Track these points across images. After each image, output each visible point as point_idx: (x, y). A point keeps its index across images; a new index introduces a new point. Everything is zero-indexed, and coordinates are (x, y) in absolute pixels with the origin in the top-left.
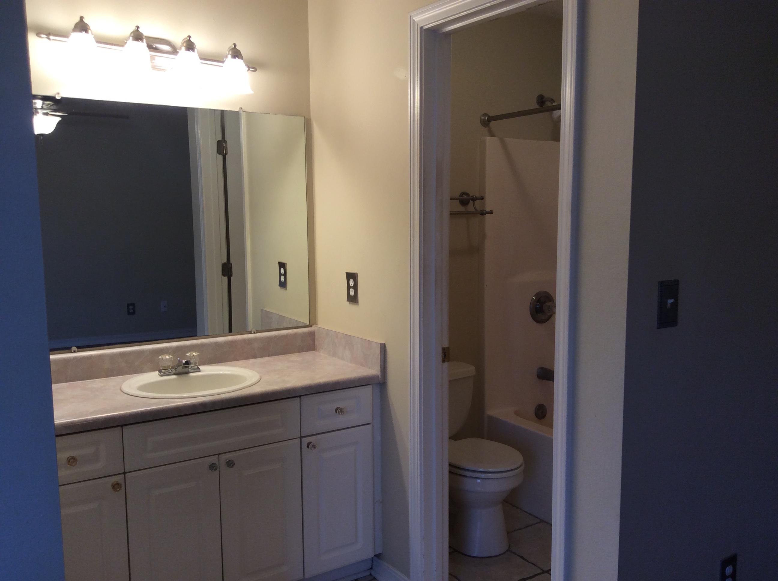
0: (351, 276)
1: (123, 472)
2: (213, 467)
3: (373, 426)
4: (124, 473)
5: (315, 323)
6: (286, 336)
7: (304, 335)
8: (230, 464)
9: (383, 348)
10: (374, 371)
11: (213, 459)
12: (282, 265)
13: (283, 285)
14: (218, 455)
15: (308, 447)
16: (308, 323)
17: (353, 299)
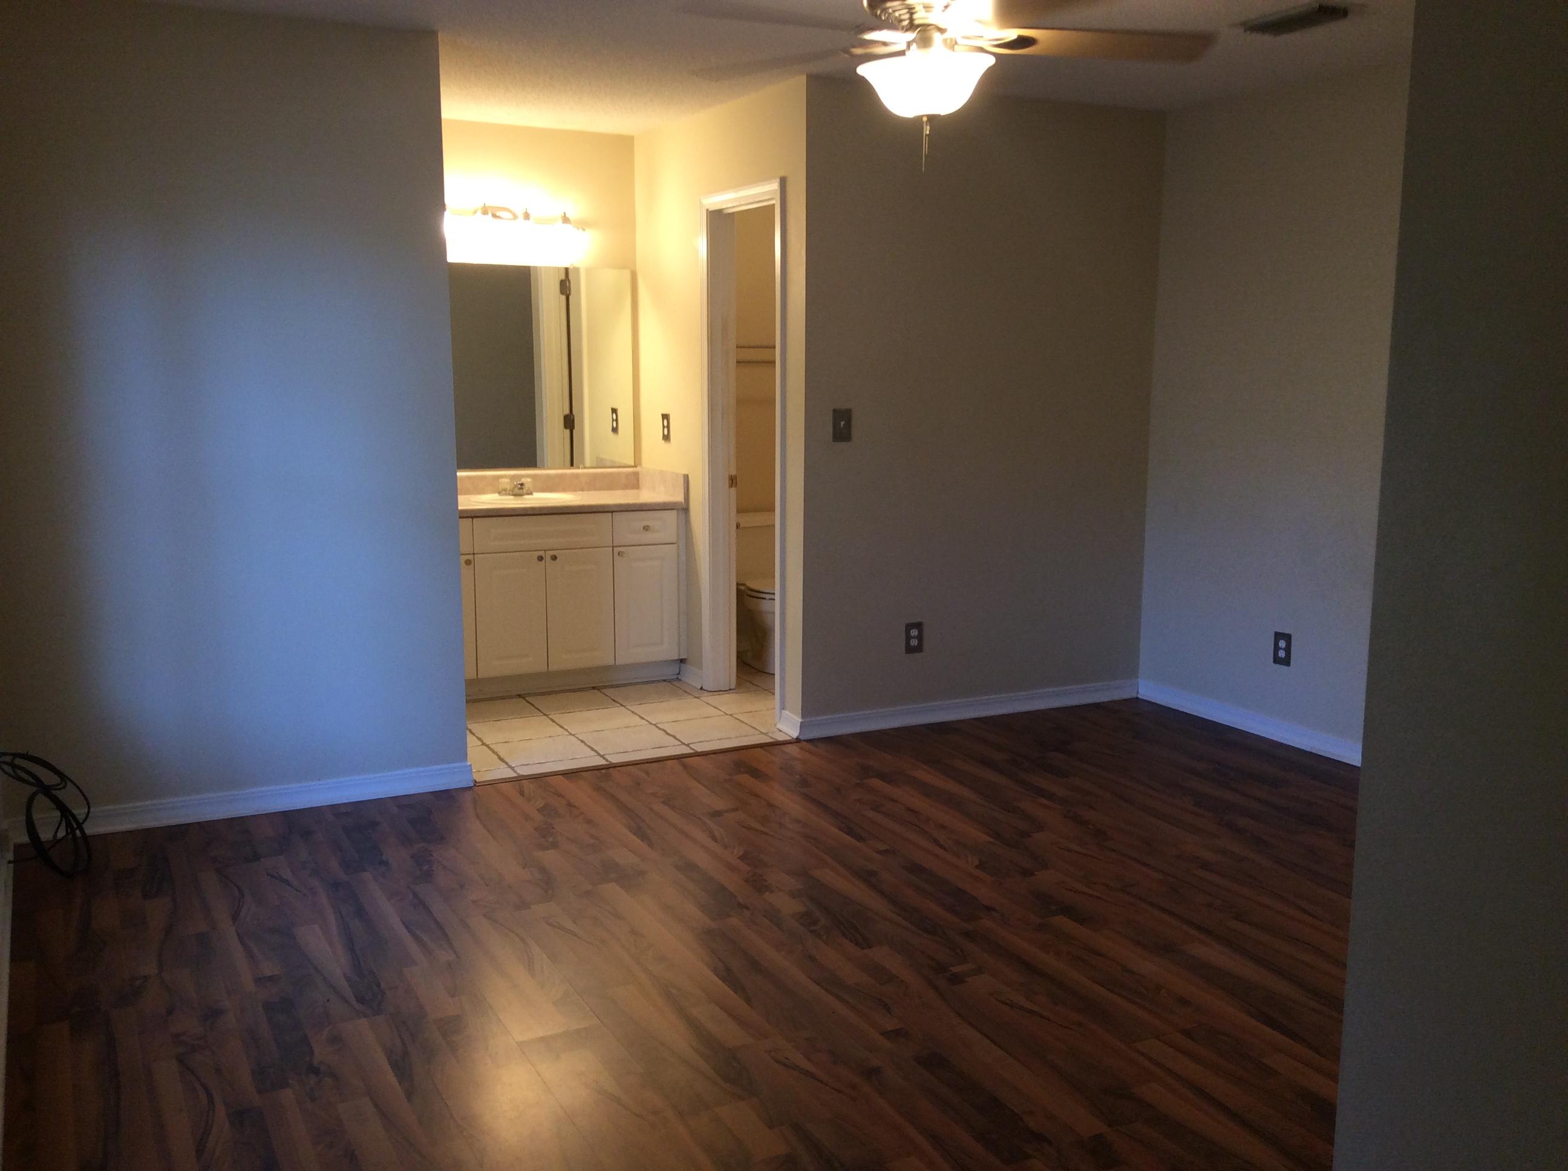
0: (665, 417)
1: (472, 552)
2: (540, 558)
3: (678, 547)
4: (474, 554)
5: (640, 464)
6: (611, 474)
7: (628, 475)
8: (554, 558)
9: (686, 478)
10: (679, 498)
11: (541, 553)
12: (614, 411)
13: (615, 430)
14: (545, 550)
15: (619, 554)
16: (632, 463)
17: (666, 438)
